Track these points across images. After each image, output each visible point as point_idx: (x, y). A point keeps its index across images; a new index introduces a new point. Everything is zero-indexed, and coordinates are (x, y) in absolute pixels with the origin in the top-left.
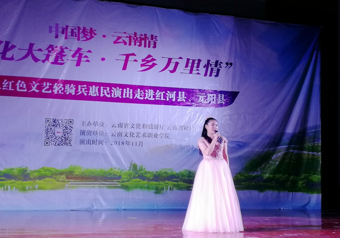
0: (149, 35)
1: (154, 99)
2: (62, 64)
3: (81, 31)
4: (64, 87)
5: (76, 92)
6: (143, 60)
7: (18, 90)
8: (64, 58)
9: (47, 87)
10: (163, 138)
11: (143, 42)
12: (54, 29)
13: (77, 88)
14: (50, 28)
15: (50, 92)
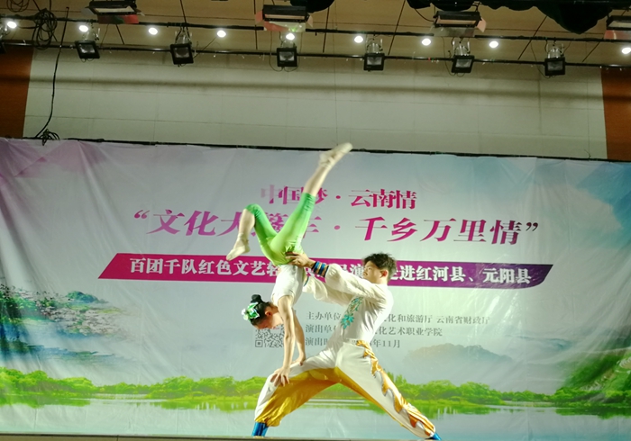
0: (403, 193)
1: (413, 279)
6: (396, 226)
7: (219, 272)
9: (260, 268)
10: (432, 335)
11: (395, 201)
12: (268, 192)
14: (263, 191)
15: (263, 273)
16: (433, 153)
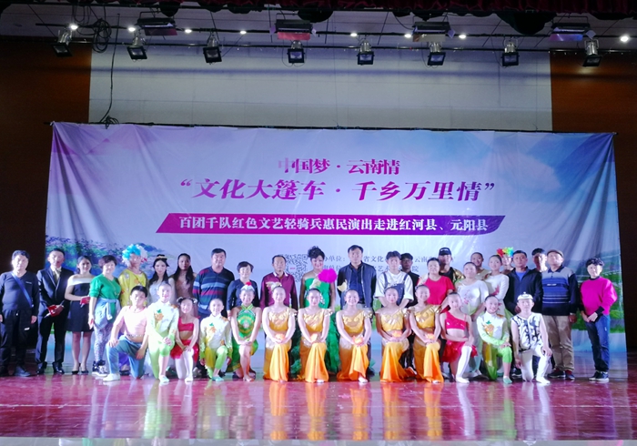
0: (390, 162)
1: (397, 229)
2: (293, 198)
3: (313, 163)
4: (296, 221)
5: (310, 227)
6: (383, 188)
7: (248, 227)
8: (295, 192)
9: (279, 223)
11: (383, 169)
12: (283, 164)
13: (310, 222)
14: (280, 163)
15: (281, 227)
16: (413, 129)
